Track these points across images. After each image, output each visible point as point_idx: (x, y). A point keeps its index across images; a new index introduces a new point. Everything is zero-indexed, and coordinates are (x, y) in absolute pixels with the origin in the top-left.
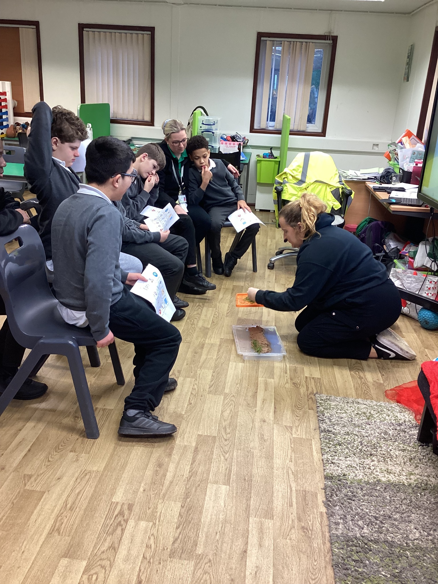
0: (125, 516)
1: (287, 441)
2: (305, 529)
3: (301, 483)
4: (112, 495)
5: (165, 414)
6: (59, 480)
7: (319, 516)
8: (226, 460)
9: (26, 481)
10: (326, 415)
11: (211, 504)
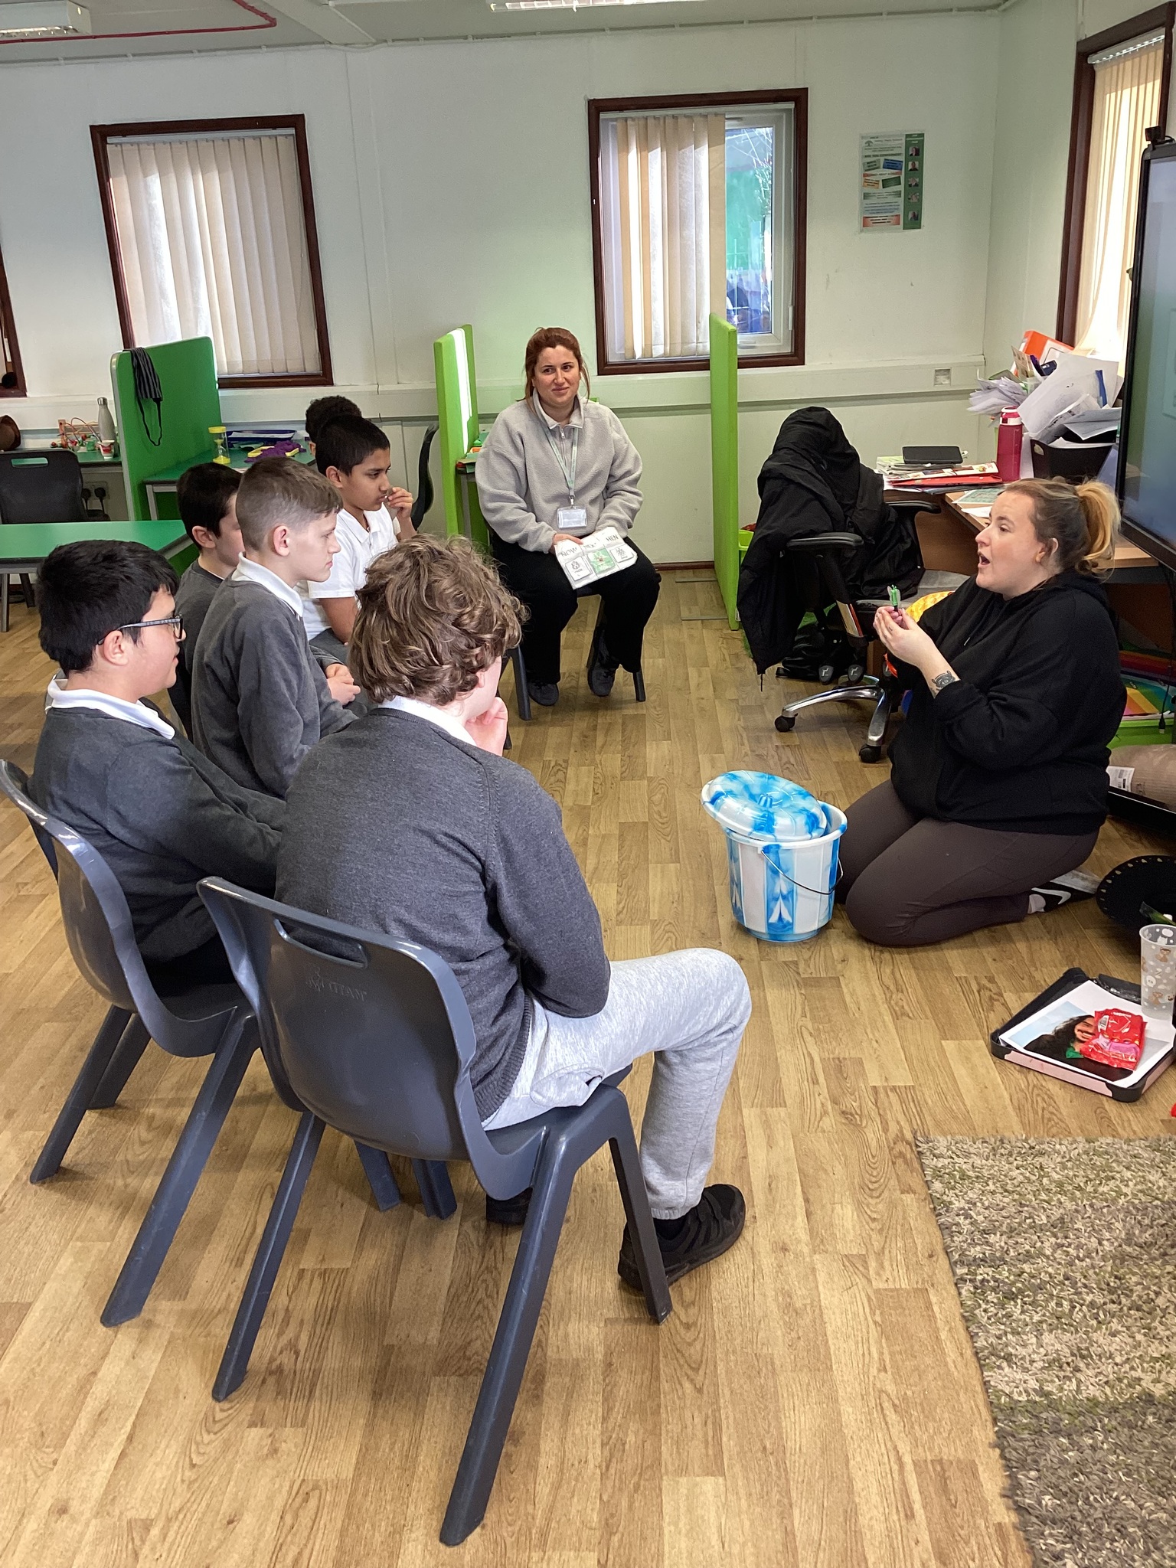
1: (859, 1303)
3: (925, 1437)
4: (394, 1555)
5: (499, 1265)
6: (231, 1526)
7: (994, 1538)
8: (700, 1391)
9: (137, 1542)
10: (957, 1205)
11: (683, 1544)
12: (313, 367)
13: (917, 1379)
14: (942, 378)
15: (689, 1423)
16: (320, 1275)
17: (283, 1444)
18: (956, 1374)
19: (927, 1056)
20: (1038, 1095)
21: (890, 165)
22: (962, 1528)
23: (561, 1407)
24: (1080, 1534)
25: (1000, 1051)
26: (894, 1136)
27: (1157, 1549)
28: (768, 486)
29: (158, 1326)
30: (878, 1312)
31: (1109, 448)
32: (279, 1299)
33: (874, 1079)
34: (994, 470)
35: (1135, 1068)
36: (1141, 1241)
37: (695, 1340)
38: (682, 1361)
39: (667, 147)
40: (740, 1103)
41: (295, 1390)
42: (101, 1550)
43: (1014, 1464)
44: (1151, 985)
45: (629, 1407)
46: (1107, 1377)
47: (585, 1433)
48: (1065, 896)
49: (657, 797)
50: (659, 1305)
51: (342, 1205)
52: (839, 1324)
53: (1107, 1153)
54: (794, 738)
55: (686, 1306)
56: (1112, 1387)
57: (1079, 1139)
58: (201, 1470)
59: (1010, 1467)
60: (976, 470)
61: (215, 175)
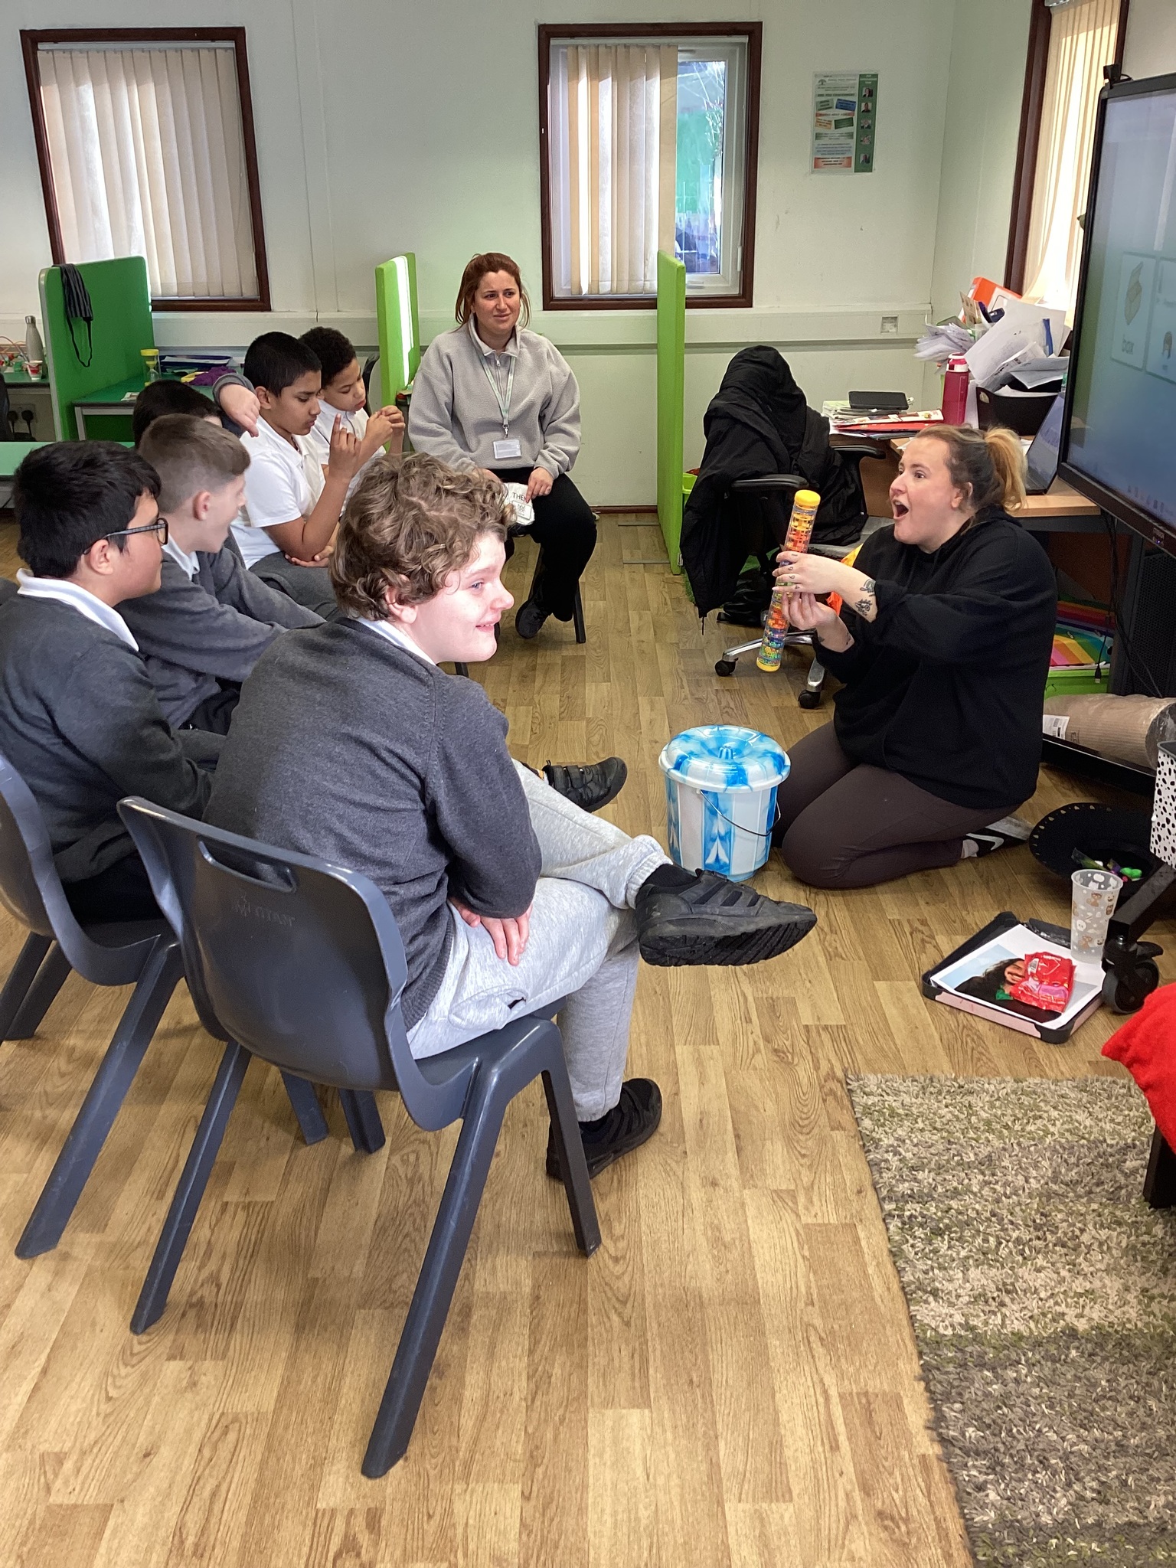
0: (363, 1551)
1: (788, 1238)
2: (887, 1518)
3: (851, 1369)
4: (314, 1488)
5: (427, 1199)
6: (148, 1460)
7: (918, 1469)
8: (627, 1324)
9: (50, 1476)
10: (886, 1141)
11: (608, 1475)
12: (250, 291)
13: (844, 1313)
14: (888, 326)
15: (616, 1355)
16: (244, 1208)
17: (203, 1378)
18: (883, 1308)
19: (859, 996)
20: (968, 1035)
21: (843, 105)
22: (886, 1459)
23: (487, 1340)
24: (1003, 1465)
25: (930, 992)
26: (824, 1073)
27: (1077, 1480)
28: (716, 425)
29: (76, 1259)
30: (806, 1247)
31: (1054, 397)
32: (200, 1232)
33: (807, 1018)
34: (939, 416)
35: (1063, 1011)
36: (1068, 1179)
37: (623, 1274)
38: (610, 1294)
39: (618, 77)
40: (673, 1040)
41: (216, 1323)
42: (12, 1484)
43: (939, 1397)
44: (1082, 930)
45: (556, 1339)
46: (1032, 1311)
47: (511, 1365)
48: (998, 841)
49: (596, 738)
50: (588, 1236)
51: (268, 1139)
52: (768, 1258)
53: (1035, 1093)
54: (735, 682)
55: (615, 1240)
56: (1037, 1322)
57: (1008, 1078)
58: (117, 1403)
59: (935, 1400)
60: (922, 416)
61: (151, 88)
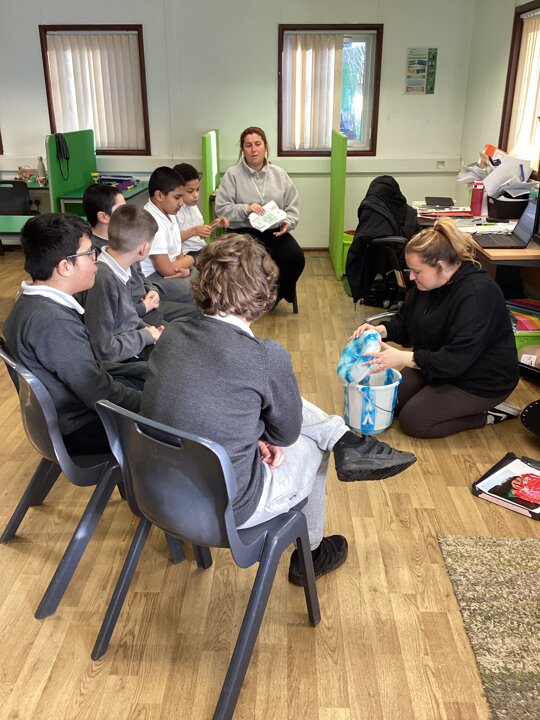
1: (413, 619)
3: (449, 690)
8: (336, 663)
10: (460, 570)
12: (142, 146)
14: (440, 166)
15: (331, 679)
16: (145, 596)
17: (127, 685)
19: (441, 494)
20: (496, 515)
21: (421, 63)
23: (267, 669)
25: (476, 493)
26: (426, 533)
28: (364, 213)
29: (64, 620)
30: (422, 624)
31: (527, 201)
33: (416, 505)
34: (469, 209)
37: (332, 636)
38: (327, 647)
39: (315, 49)
40: (350, 514)
41: (133, 655)
43: (494, 706)
45: (301, 670)
46: (538, 661)
47: (279, 683)
48: (504, 416)
50: (315, 617)
51: (155, 560)
52: (404, 630)
53: (531, 546)
55: (328, 618)
57: (517, 538)
58: (86, 697)
59: (492, 707)
60: (461, 209)
61: (98, 52)
